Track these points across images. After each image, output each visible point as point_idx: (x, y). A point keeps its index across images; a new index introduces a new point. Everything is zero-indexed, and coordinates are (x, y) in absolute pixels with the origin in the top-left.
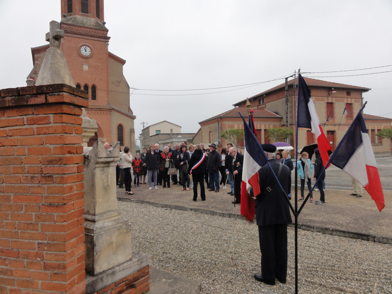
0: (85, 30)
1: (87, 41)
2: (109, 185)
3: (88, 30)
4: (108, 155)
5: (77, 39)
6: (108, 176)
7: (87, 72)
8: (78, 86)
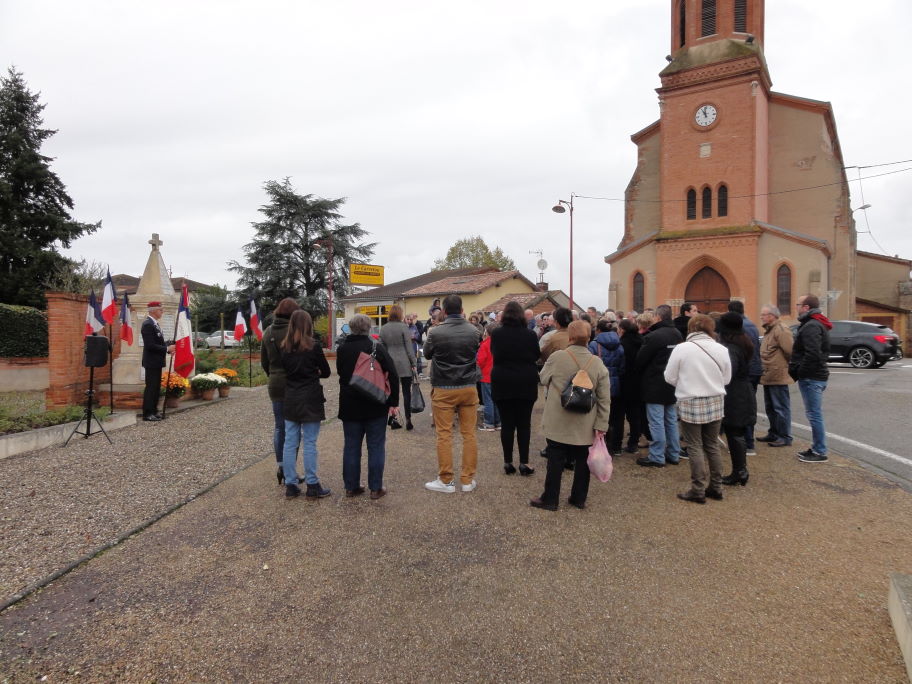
0: (705, 70)
1: (709, 93)
3: (712, 69)
5: (689, 97)
7: (708, 159)
8: (691, 193)
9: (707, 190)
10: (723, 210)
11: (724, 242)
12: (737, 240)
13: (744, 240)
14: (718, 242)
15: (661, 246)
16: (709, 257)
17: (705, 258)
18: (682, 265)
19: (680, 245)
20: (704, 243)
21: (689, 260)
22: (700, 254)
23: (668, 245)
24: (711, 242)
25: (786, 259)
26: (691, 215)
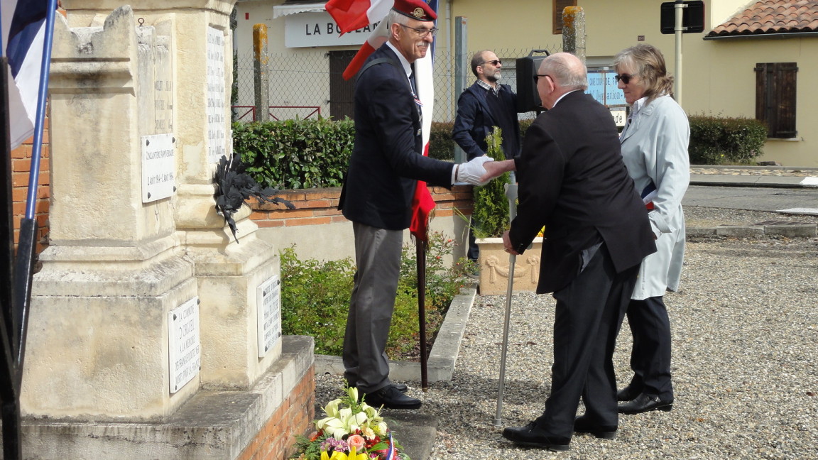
2: (103, 152)
4: (80, 51)
6: (97, 123)
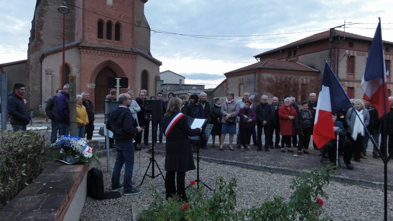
7: (112, 7)
8: (100, 23)
9: (109, 24)
10: (118, 38)
11: (120, 55)
12: (127, 55)
13: (130, 56)
14: (117, 54)
15: (85, 51)
16: (112, 61)
17: (109, 62)
18: (97, 64)
19: (96, 52)
20: (110, 53)
21: (102, 61)
22: (107, 59)
23: (89, 51)
24: (113, 54)
25: (147, 69)
26: (100, 36)
